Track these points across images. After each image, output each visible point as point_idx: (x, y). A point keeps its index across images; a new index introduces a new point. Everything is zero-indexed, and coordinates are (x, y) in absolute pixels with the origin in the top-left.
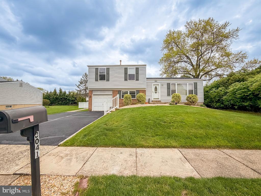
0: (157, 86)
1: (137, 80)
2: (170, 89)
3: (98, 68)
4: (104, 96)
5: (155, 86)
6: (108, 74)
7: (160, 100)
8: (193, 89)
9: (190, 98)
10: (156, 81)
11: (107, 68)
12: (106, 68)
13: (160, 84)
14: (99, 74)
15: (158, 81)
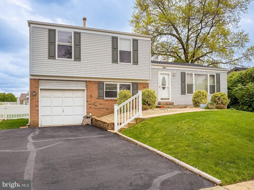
0: (166, 77)
1: (136, 62)
2: (185, 82)
3: (55, 31)
4: (65, 92)
5: (162, 76)
6: (78, 44)
7: (170, 100)
8: (215, 84)
9: (219, 99)
10: (164, 68)
11: (75, 33)
12: (72, 31)
13: (170, 73)
14: (57, 43)
15: (167, 68)
